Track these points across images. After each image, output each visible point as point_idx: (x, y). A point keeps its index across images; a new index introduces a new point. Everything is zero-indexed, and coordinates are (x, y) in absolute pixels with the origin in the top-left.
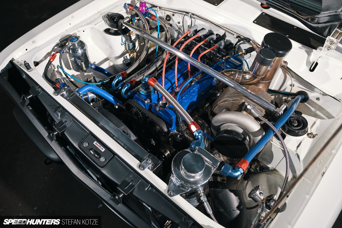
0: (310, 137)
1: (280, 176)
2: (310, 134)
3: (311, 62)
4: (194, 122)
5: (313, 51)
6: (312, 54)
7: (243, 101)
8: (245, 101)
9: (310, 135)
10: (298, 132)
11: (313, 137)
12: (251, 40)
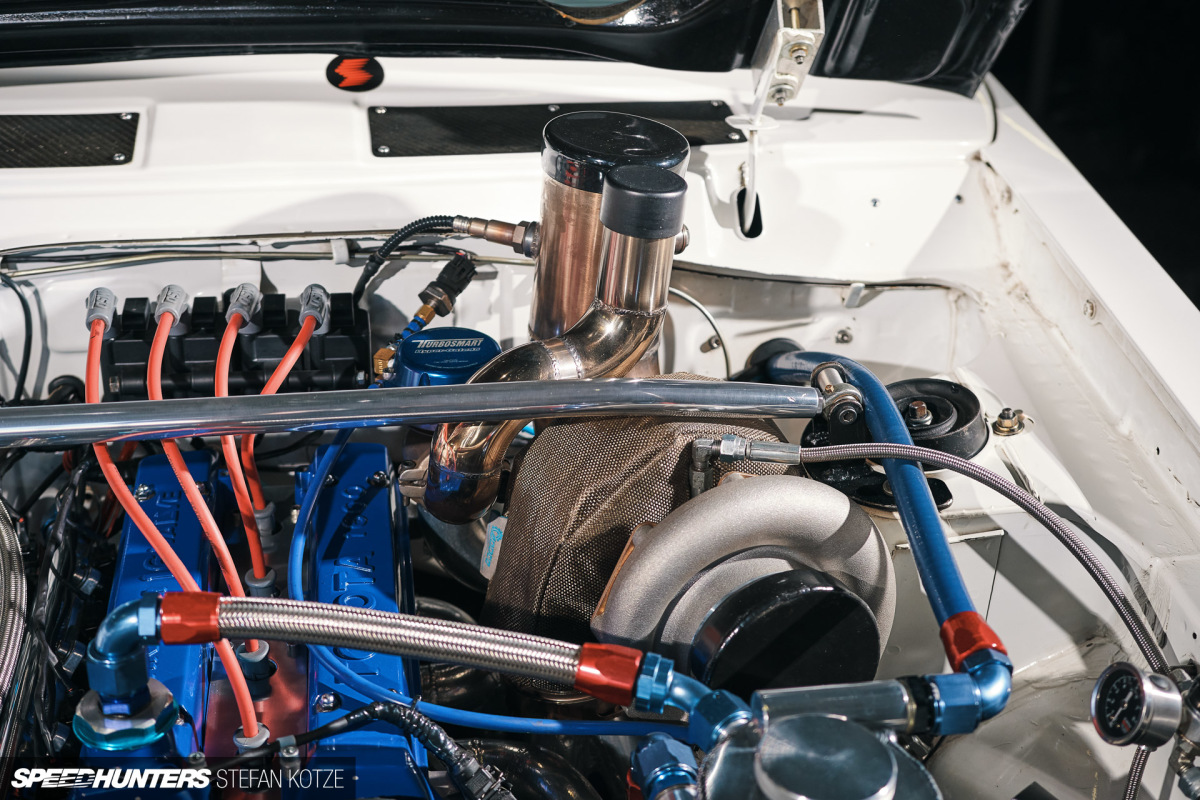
0: (1011, 432)
1: (1030, 689)
2: (1003, 416)
3: (727, 200)
4: (586, 645)
5: (705, 155)
6: (709, 164)
7: (681, 442)
8: (689, 438)
9: (1007, 423)
10: (969, 429)
11: (1019, 428)
12: (452, 219)
